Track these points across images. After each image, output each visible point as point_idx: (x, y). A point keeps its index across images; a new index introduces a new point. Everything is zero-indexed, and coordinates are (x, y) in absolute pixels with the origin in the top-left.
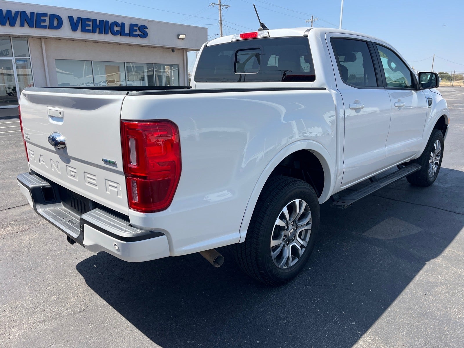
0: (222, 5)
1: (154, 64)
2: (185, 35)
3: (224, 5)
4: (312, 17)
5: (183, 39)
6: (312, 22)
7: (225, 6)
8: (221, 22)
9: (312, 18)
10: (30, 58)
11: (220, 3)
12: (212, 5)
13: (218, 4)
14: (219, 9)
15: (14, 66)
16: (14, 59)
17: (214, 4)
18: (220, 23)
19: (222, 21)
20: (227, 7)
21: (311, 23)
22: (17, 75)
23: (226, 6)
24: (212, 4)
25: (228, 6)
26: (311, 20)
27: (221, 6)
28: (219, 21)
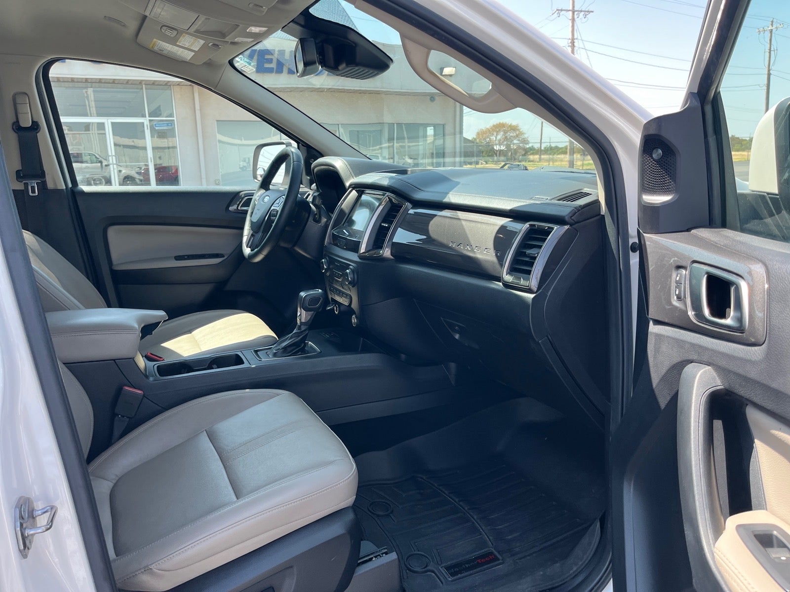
0: (577, 11)
1: (395, 124)
2: (454, 69)
3: (581, 11)
4: (772, 22)
5: (451, 75)
6: (771, 31)
7: (583, 13)
8: (573, 43)
9: (772, 25)
10: (175, 119)
11: (573, 7)
12: (557, 12)
13: (569, 10)
14: (571, 18)
15: (148, 133)
16: (148, 121)
17: (562, 10)
18: (570, 45)
19: (575, 41)
20: (586, 13)
21: (770, 34)
22: (151, 149)
23: (585, 11)
24: (557, 10)
25: (588, 11)
26: (770, 28)
27: (576, 13)
28: (570, 41)
